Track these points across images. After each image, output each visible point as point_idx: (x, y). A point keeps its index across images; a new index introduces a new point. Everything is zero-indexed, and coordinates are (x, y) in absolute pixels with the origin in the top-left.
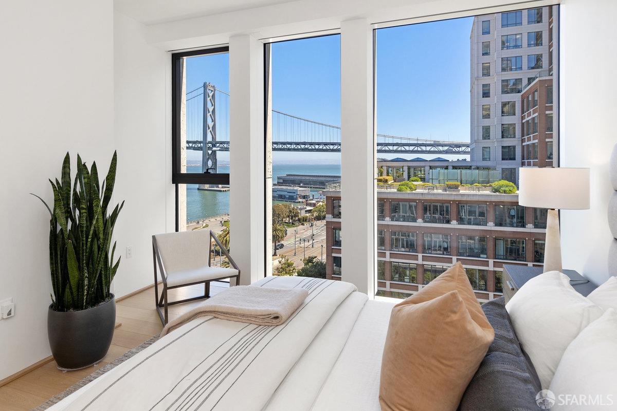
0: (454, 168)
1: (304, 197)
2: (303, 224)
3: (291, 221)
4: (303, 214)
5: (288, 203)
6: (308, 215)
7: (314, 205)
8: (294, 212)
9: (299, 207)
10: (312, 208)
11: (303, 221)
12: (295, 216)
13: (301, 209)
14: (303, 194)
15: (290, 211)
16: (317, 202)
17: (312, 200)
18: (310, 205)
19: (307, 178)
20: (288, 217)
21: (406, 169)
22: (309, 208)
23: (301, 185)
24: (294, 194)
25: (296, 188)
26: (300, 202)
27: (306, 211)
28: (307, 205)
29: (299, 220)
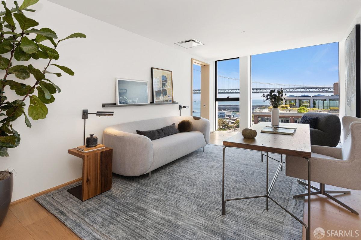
0: (330, 100)
1: (229, 116)
2: (230, 129)
3: (223, 127)
4: (230, 124)
5: (222, 119)
6: (232, 125)
7: (235, 120)
8: (225, 123)
9: (228, 121)
10: (235, 121)
11: (230, 128)
12: (226, 125)
13: (228, 122)
14: (228, 115)
15: (223, 123)
16: (237, 118)
17: (233, 117)
18: (233, 120)
19: (229, 106)
20: (222, 125)
21: (297, 101)
22: (232, 121)
23: (226, 110)
24: (223, 115)
25: (224, 112)
26: (226, 118)
27: (231, 123)
28: (231, 120)
29: (228, 127)
